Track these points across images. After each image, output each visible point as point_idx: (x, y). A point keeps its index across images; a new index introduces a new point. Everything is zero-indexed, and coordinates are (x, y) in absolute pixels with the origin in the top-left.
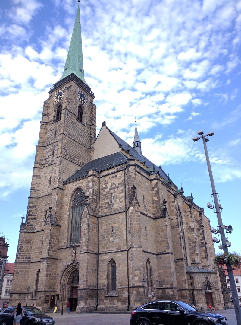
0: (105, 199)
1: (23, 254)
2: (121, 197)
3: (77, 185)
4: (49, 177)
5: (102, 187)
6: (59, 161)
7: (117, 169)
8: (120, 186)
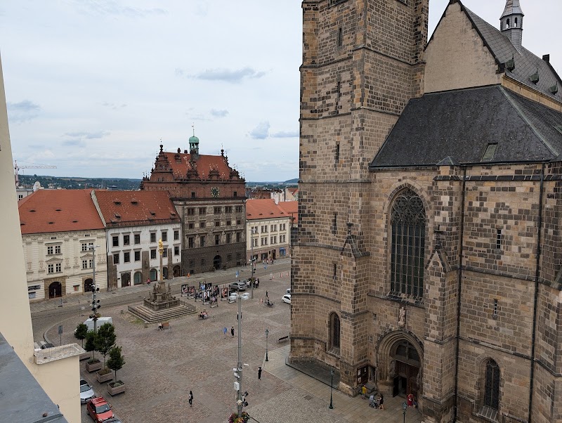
0: (477, 235)
1: (301, 280)
2: (525, 245)
3: (404, 182)
4: (334, 144)
5: (471, 203)
6: (359, 120)
7: (517, 172)
8: (524, 217)
